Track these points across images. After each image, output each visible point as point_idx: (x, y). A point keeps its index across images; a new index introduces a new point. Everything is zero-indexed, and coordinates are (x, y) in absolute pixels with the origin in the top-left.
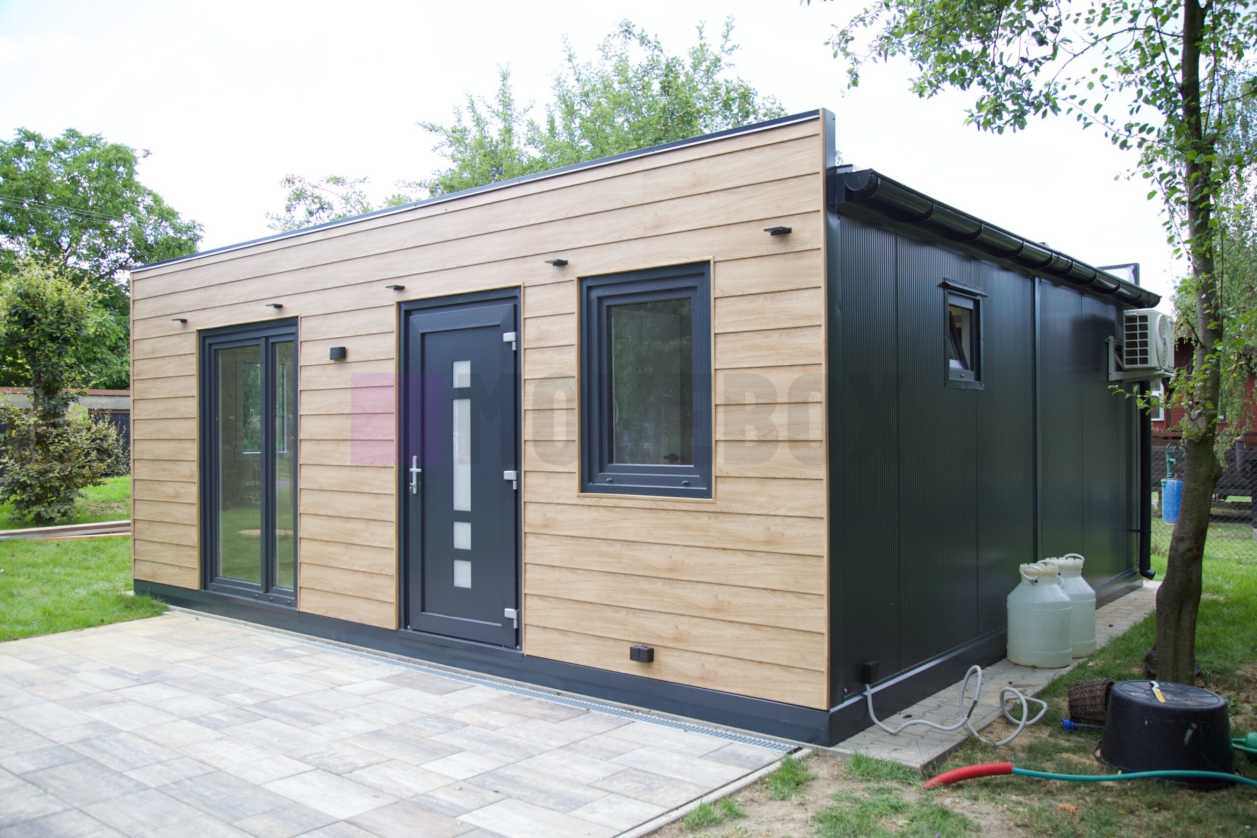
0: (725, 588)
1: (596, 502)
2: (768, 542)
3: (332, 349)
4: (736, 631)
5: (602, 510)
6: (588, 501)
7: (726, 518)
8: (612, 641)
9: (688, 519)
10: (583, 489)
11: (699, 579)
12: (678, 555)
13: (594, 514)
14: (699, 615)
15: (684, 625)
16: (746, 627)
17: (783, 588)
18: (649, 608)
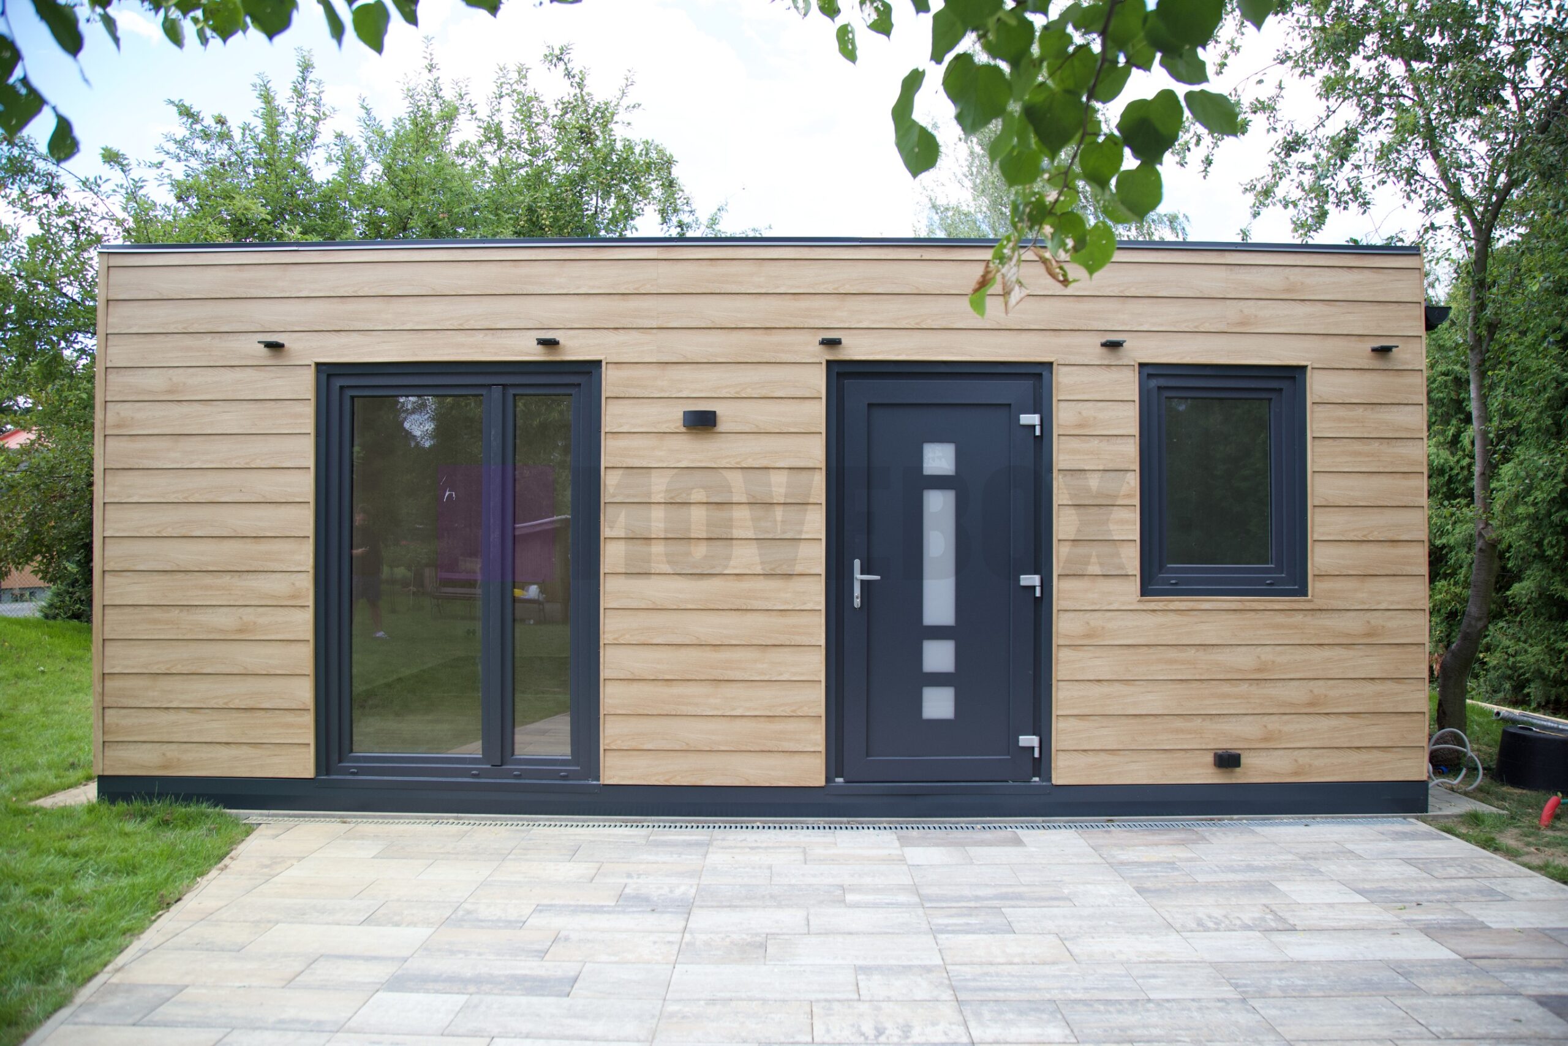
0: (1321, 683)
1: (1165, 605)
2: (1368, 635)
3: (684, 412)
4: (1333, 722)
5: (1171, 614)
6: (1152, 606)
7: (1324, 615)
8: (1183, 752)
9: (1280, 619)
10: (1145, 592)
11: (1292, 676)
12: (1267, 654)
13: (1160, 619)
14: (1293, 712)
15: (1274, 724)
16: (1344, 717)
17: (1384, 675)
18: (1232, 712)
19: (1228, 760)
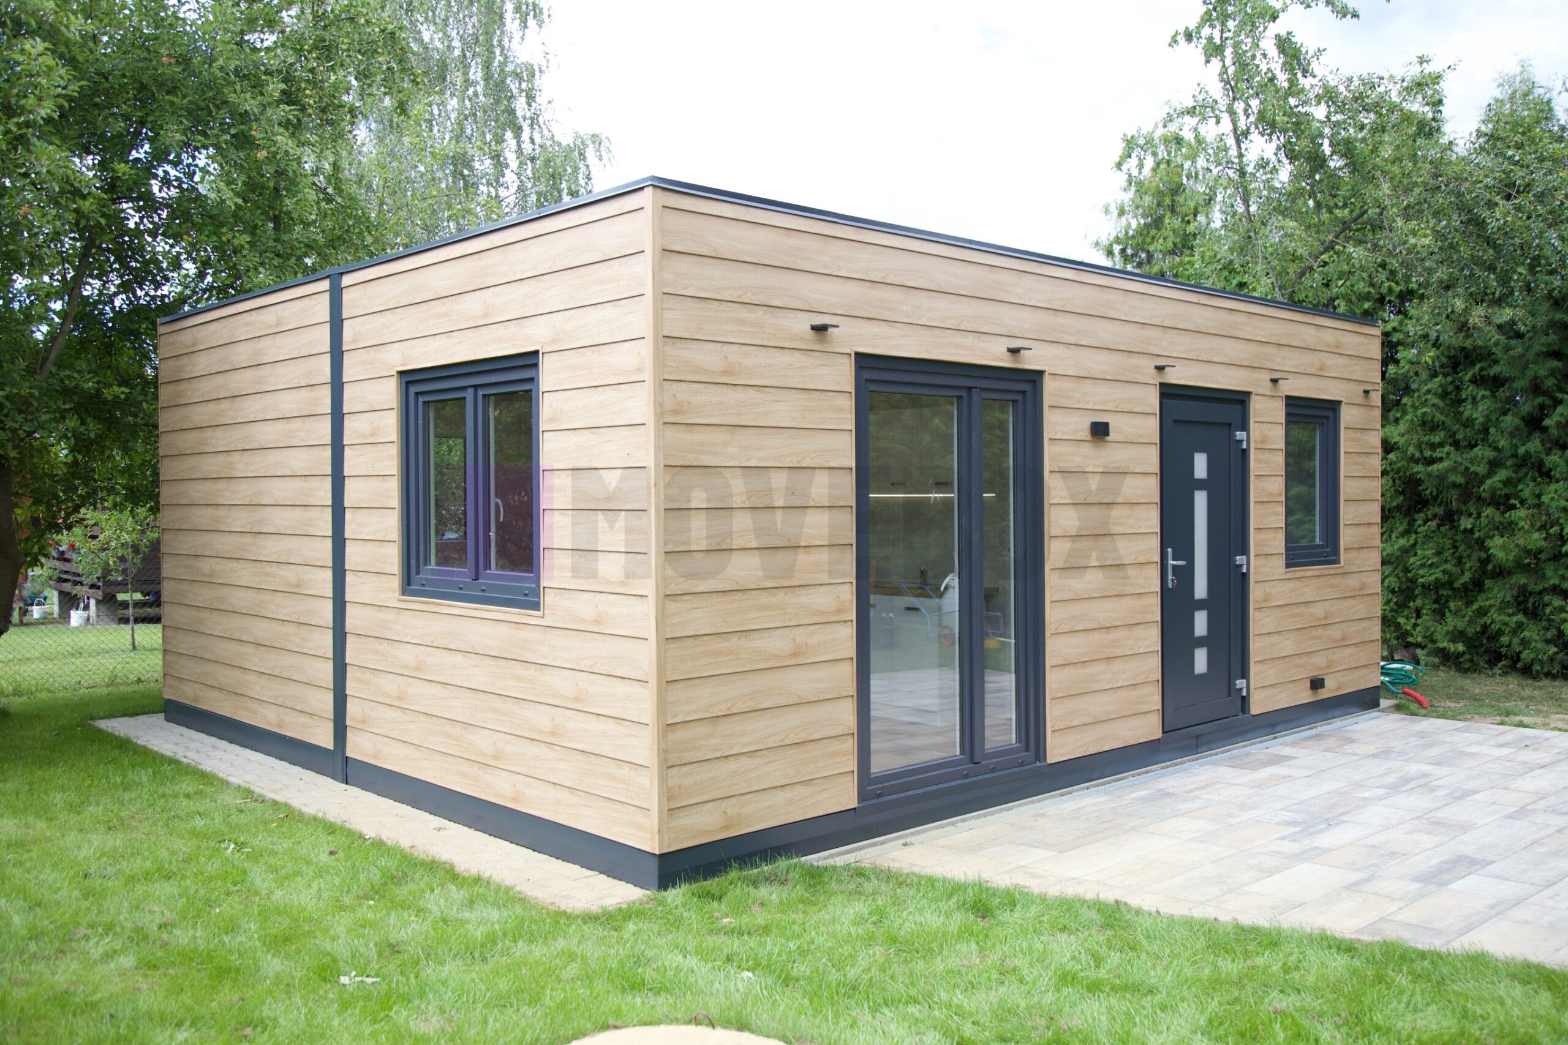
19: (1317, 684)
